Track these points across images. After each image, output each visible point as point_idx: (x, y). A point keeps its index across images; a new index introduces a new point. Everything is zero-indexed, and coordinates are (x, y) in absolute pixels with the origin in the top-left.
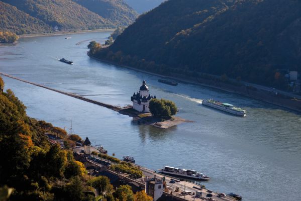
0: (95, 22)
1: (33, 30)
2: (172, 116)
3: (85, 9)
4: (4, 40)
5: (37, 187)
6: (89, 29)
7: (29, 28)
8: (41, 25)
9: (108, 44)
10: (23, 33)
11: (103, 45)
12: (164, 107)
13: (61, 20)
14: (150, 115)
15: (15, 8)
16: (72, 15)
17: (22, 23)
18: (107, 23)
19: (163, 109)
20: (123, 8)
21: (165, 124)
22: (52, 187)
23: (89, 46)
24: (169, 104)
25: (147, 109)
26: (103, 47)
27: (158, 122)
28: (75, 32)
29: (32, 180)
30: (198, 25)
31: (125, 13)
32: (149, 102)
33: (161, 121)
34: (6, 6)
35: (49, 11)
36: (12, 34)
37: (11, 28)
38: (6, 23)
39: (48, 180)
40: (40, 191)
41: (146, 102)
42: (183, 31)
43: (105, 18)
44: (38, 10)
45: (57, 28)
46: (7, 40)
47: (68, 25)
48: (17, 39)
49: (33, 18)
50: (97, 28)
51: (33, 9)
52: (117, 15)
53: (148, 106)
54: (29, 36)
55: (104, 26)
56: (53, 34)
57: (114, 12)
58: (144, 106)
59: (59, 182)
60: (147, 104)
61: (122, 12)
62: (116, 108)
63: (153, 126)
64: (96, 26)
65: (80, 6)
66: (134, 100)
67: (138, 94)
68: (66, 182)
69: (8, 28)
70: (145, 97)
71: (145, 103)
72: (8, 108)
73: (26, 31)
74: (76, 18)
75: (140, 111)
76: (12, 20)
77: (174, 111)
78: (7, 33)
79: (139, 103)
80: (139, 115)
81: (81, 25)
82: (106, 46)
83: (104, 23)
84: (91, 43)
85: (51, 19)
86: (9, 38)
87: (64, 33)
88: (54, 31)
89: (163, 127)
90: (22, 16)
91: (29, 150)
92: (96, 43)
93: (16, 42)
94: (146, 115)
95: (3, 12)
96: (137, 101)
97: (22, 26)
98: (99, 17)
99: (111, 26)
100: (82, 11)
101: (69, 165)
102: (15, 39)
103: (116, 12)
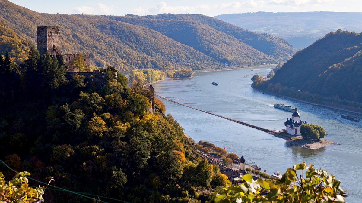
0: (260, 59)
1: (206, 66)
2: (321, 139)
3: (251, 48)
4: (182, 75)
5: (187, 195)
6: (255, 65)
7: (203, 65)
8: (214, 62)
9: (270, 77)
10: (198, 69)
11: (265, 78)
12: (313, 131)
13: (230, 57)
14: (301, 138)
15: (192, 48)
16: (240, 53)
17: (197, 60)
18: (270, 60)
19: (312, 133)
20: (285, 46)
21: (314, 146)
22: (200, 195)
23: (253, 79)
24: (318, 128)
25: (299, 133)
26: (264, 80)
27: (308, 144)
28: (242, 67)
29: (184, 189)
30: (348, 59)
31: (286, 51)
32: (300, 127)
33: (310, 143)
34: (184, 47)
35: (220, 50)
36: (188, 70)
37: (188, 65)
38: (184, 61)
39: (197, 189)
40: (190, 198)
41: (298, 126)
42: (335, 65)
43: (268, 55)
44: (211, 49)
45: (227, 64)
46: (184, 75)
47: (237, 62)
48: (193, 74)
49: (207, 56)
50: (261, 64)
51: (207, 49)
52: (279, 52)
53: (299, 130)
54: (203, 71)
55: (268, 62)
56: (223, 69)
57: (276, 49)
58: (296, 130)
59: (206, 191)
60: (299, 128)
61: (284, 50)
62: (271, 131)
63: (303, 147)
64: (261, 62)
65: (247, 45)
66: (288, 125)
67: (291, 120)
68: (212, 191)
69: (185, 65)
70: (296, 122)
71: (297, 128)
72: (167, 129)
73: (201, 67)
74: (244, 55)
75: (292, 134)
76: (189, 58)
77: (322, 135)
78: (185, 69)
79: (292, 127)
80: (291, 138)
81: (247, 62)
82: (267, 79)
83: (267, 60)
84: (254, 76)
85: (222, 57)
86: (186, 73)
87: (232, 68)
88: (224, 66)
89: (312, 148)
90: (198, 55)
91: (182, 163)
92: (258, 77)
93: (192, 76)
94: (297, 138)
95: (182, 52)
96: (289, 126)
97: (197, 63)
98: (263, 54)
99: (274, 62)
100: (249, 49)
101: (215, 177)
102: (191, 74)
103: (278, 50)
